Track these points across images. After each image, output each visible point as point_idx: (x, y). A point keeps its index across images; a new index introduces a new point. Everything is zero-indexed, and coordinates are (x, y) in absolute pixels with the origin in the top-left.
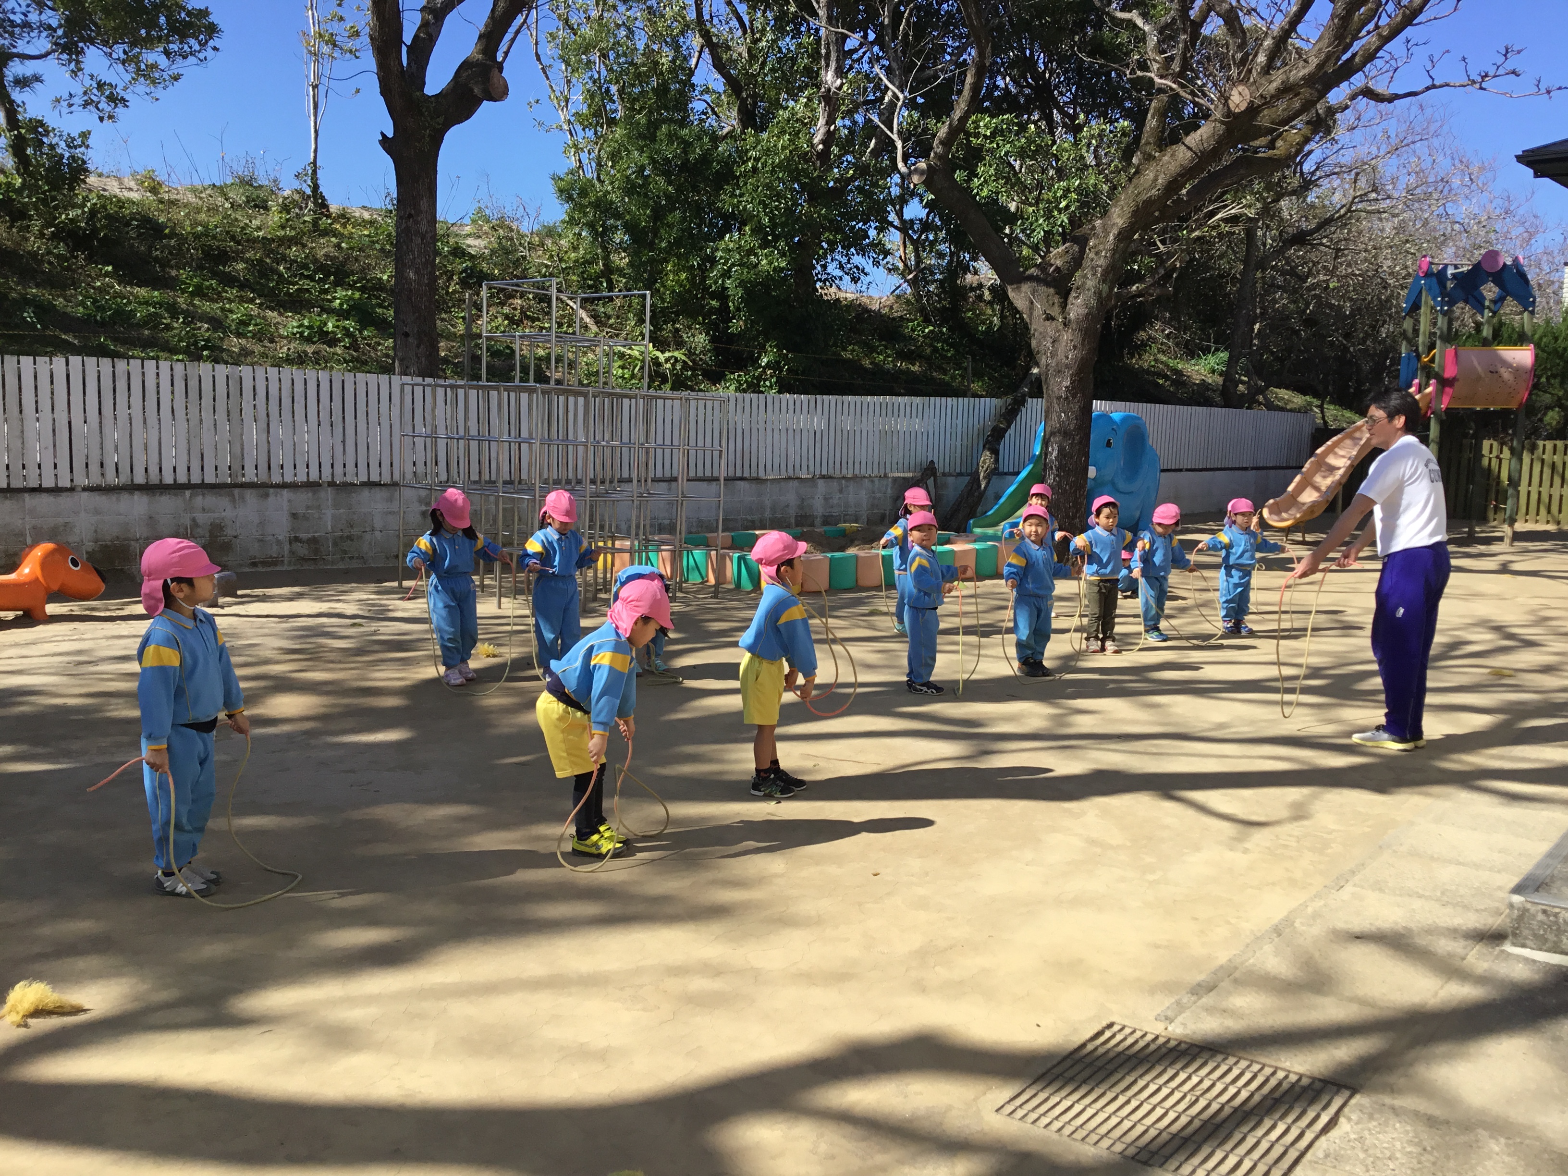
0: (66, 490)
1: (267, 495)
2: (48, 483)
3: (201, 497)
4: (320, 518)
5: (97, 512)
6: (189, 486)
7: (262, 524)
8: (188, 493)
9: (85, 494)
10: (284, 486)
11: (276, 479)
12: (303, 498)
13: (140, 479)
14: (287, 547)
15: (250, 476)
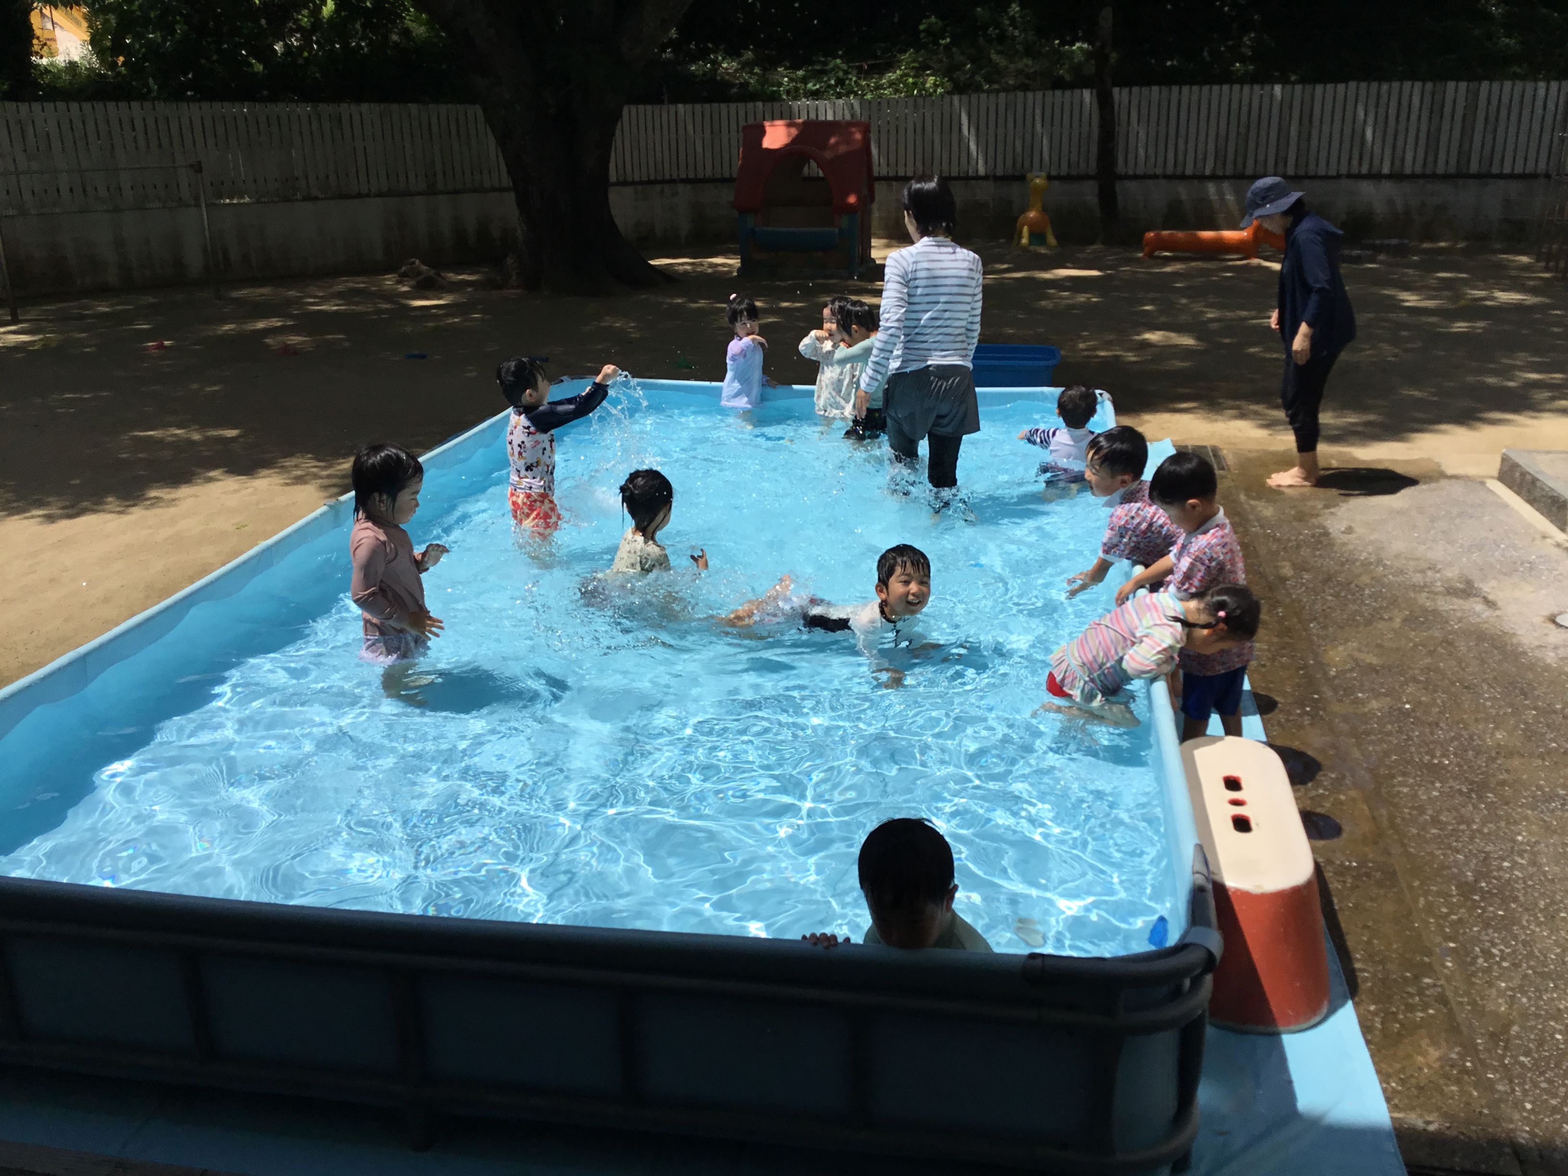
0: (1333, 177)
1: (1485, 185)
2: (1322, 172)
3: (1431, 185)
4: (1530, 204)
6: (1423, 176)
7: (1478, 208)
8: (1421, 181)
9: (1346, 181)
10: (1501, 176)
12: (1517, 186)
13: (1387, 169)
14: (1496, 224)
15: (1474, 168)
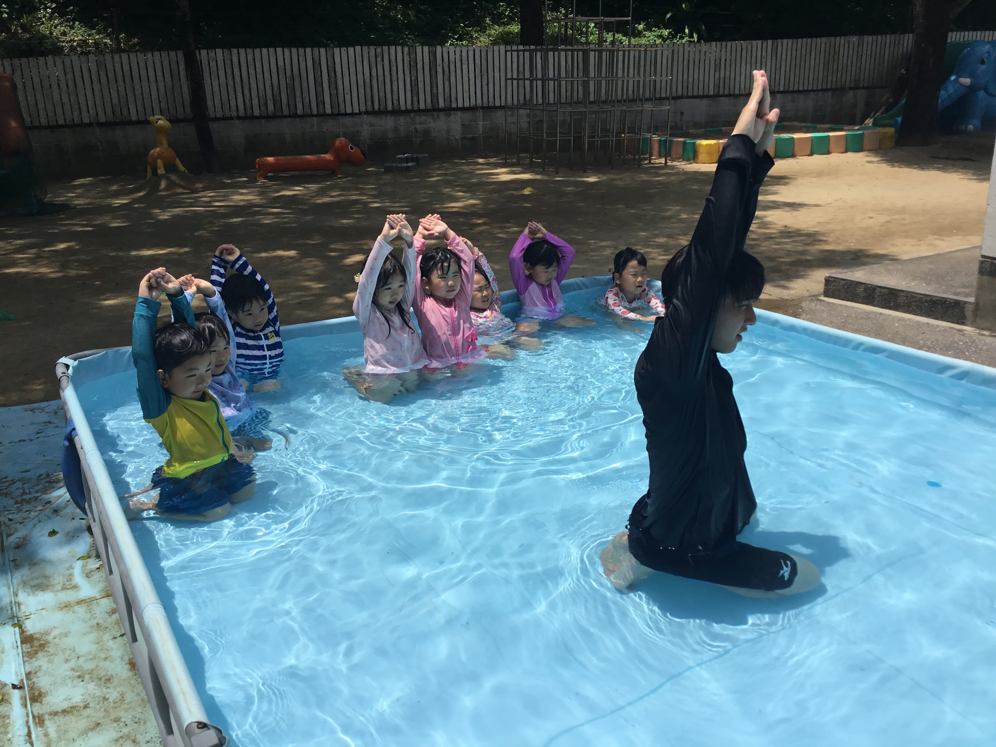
0: (356, 114)
1: (450, 115)
2: (349, 111)
3: (418, 117)
4: (476, 127)
5: (371, 125)
6: (413, 111)
7: (448, 131)
8: (412, 115)
9: (365, 116)
10: (457, 109)
11: (454, 105)
12: (467, 116)
13: (390, 108)
14: (460, 141)
